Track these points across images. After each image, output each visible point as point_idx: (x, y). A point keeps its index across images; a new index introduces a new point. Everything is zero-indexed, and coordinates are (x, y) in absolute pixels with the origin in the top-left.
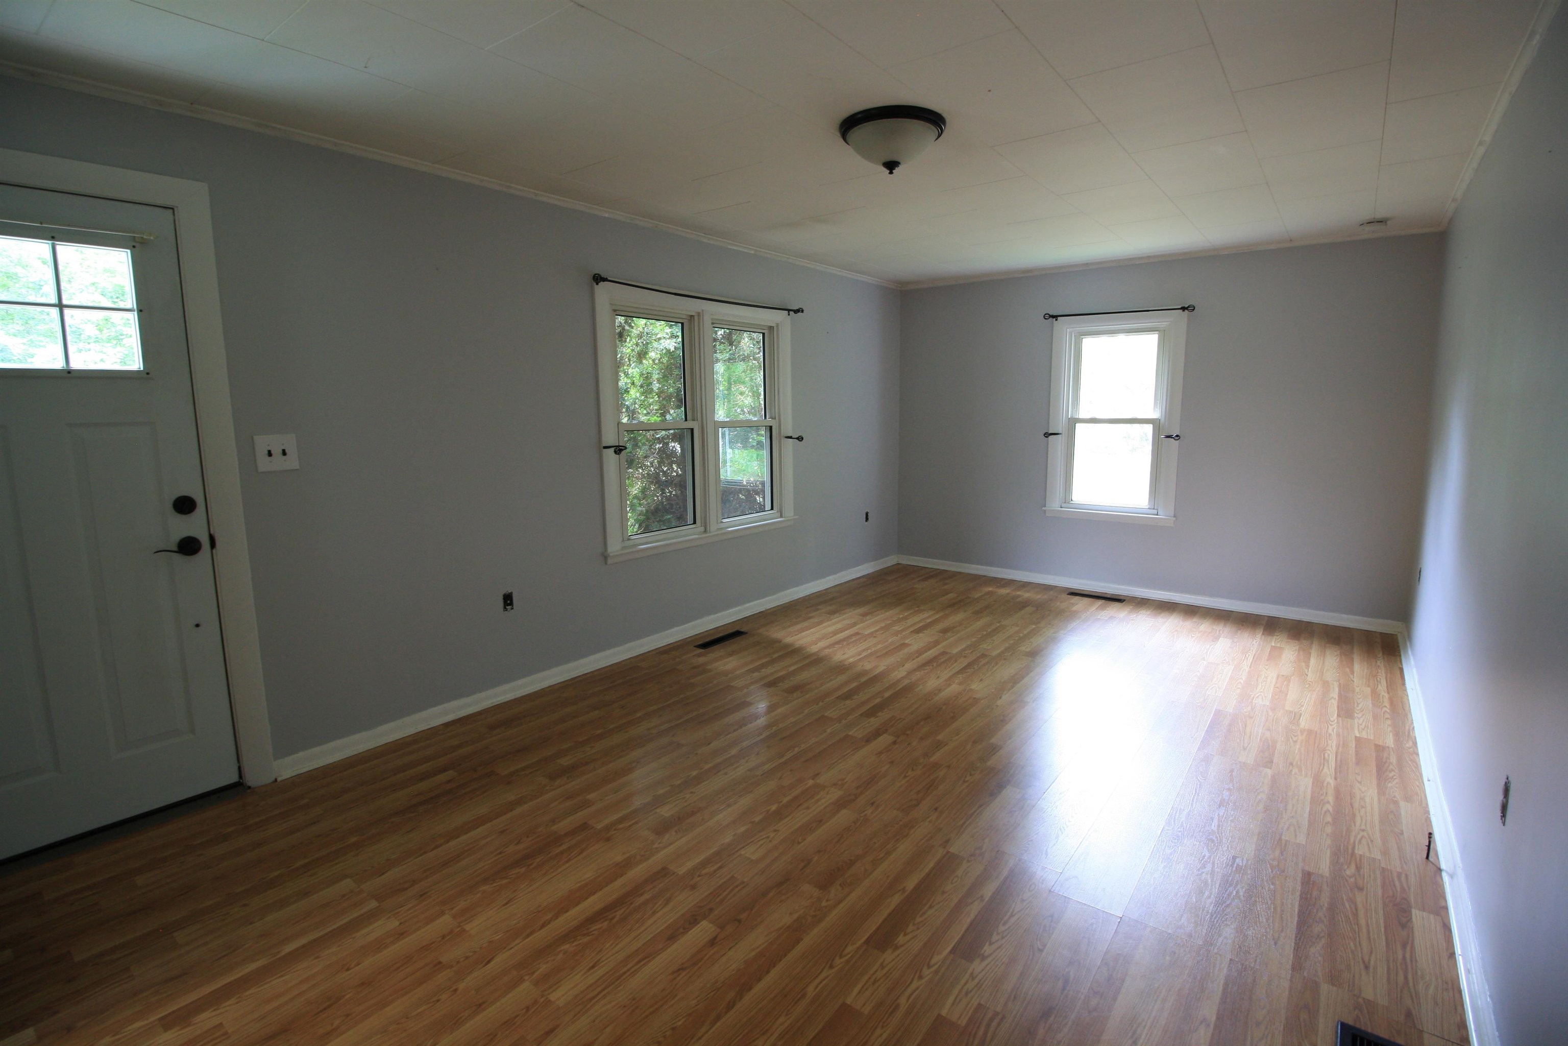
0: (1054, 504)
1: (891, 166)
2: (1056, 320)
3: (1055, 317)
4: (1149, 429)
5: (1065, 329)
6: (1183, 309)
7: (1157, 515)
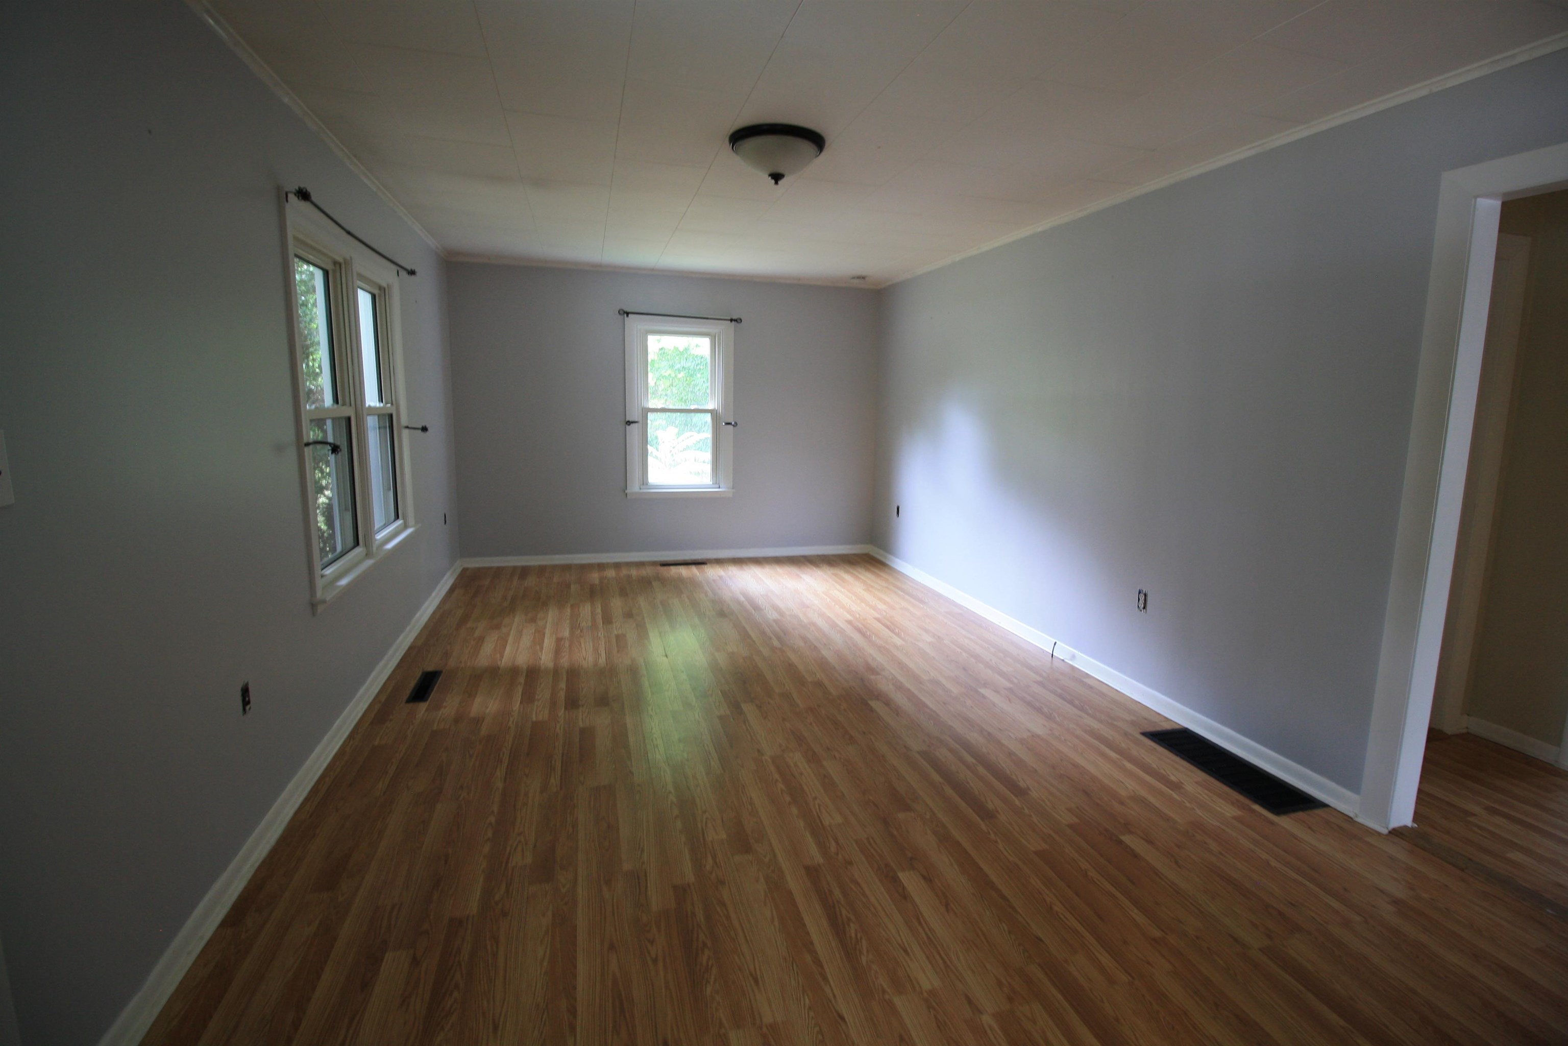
0: (634, 487)
1: (777, 177)
2: (627, 316)
3: (628, 314)
4: (708, 417)
5: (634, 324)
6: (731, 320)
7: (719, 488)
